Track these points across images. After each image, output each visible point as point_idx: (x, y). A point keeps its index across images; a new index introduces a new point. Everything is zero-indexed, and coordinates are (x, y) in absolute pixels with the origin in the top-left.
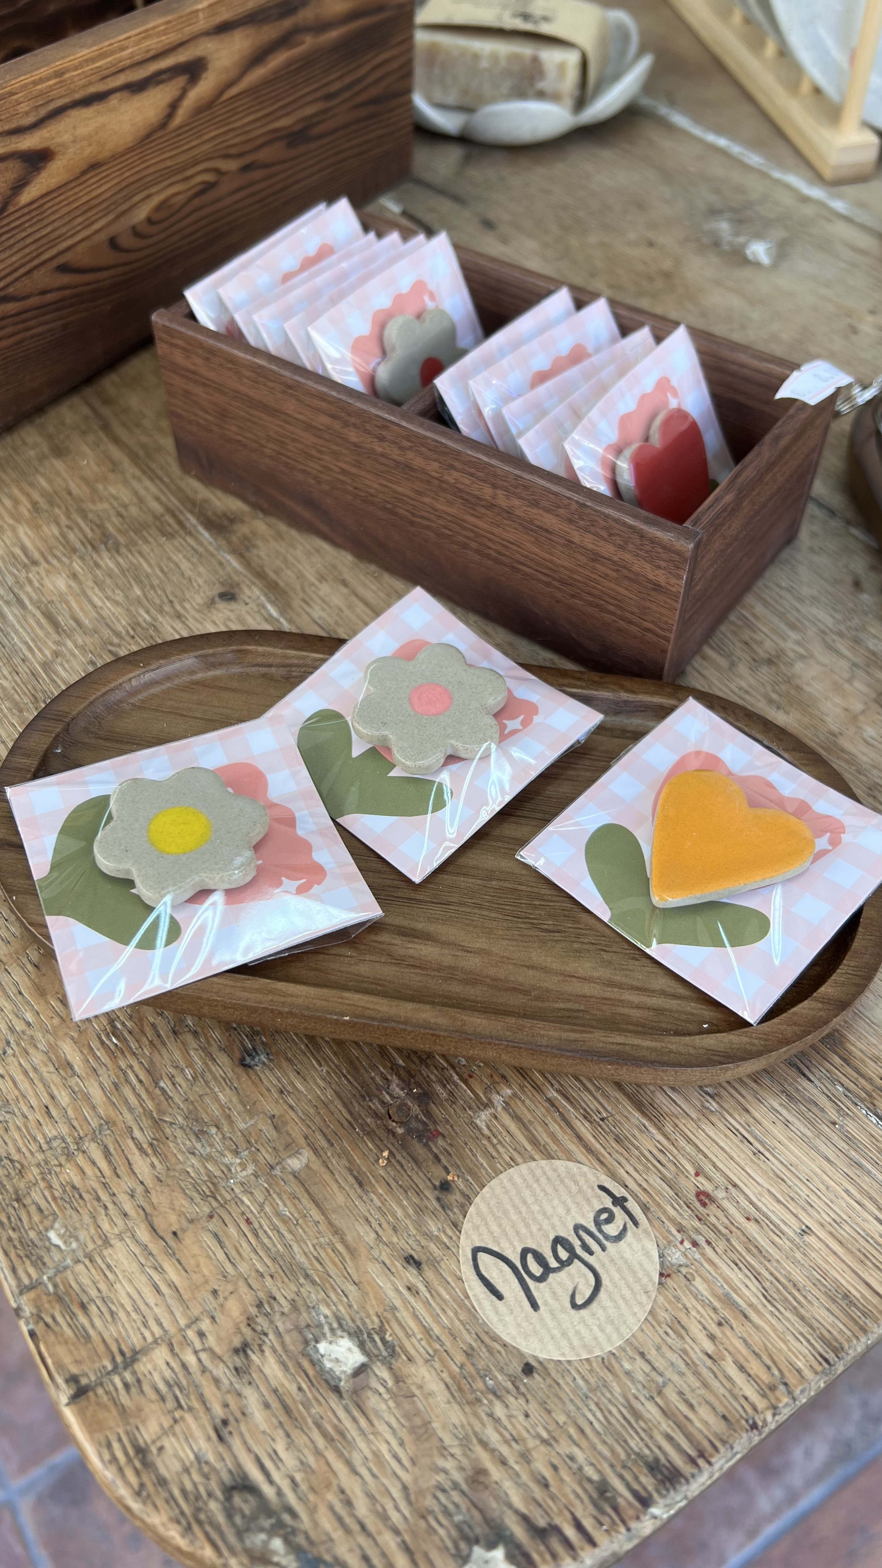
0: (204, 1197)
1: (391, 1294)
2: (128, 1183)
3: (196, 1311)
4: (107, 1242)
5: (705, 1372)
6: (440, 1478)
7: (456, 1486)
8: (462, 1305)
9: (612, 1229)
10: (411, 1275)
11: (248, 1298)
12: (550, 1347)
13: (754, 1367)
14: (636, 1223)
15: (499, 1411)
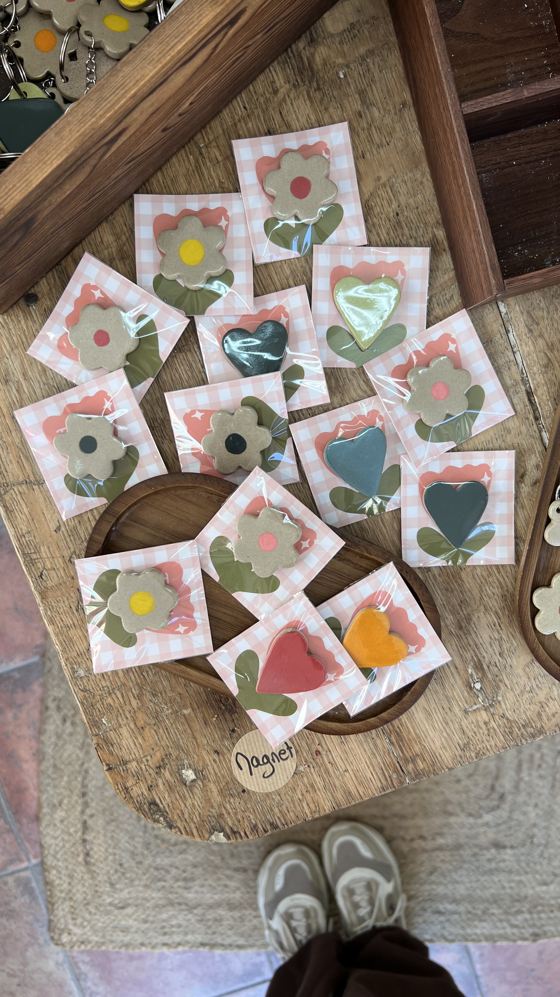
0: (153, 718)
1: (208, 761)
2: (128, 707)
3: (147, 754)
4: (120, 726)
5: (296, 803)
6: (210, 814)
7: (214, 816)
8: (229, 769)
9: (284, 757)
10: (215, 756)
11: (163, 753)
12: (253, 787)
13: (312, 806)
14: (292, 756)
15: (232, 800)
